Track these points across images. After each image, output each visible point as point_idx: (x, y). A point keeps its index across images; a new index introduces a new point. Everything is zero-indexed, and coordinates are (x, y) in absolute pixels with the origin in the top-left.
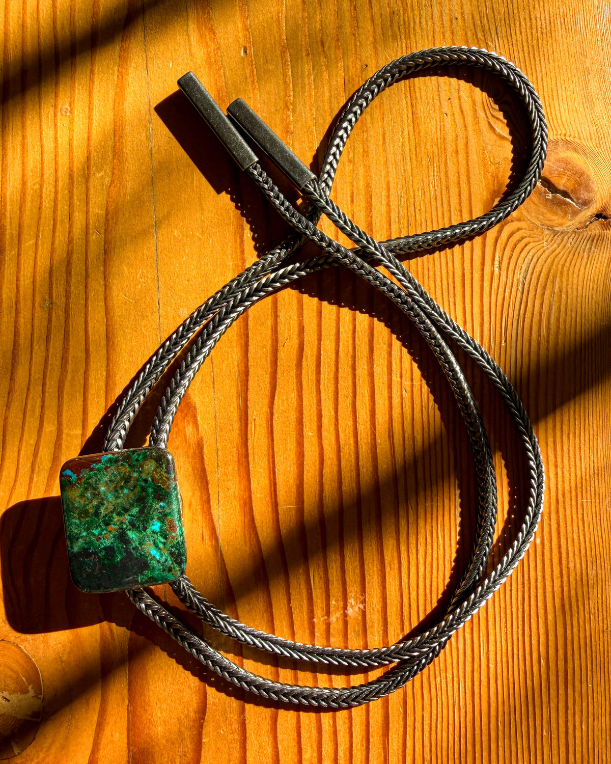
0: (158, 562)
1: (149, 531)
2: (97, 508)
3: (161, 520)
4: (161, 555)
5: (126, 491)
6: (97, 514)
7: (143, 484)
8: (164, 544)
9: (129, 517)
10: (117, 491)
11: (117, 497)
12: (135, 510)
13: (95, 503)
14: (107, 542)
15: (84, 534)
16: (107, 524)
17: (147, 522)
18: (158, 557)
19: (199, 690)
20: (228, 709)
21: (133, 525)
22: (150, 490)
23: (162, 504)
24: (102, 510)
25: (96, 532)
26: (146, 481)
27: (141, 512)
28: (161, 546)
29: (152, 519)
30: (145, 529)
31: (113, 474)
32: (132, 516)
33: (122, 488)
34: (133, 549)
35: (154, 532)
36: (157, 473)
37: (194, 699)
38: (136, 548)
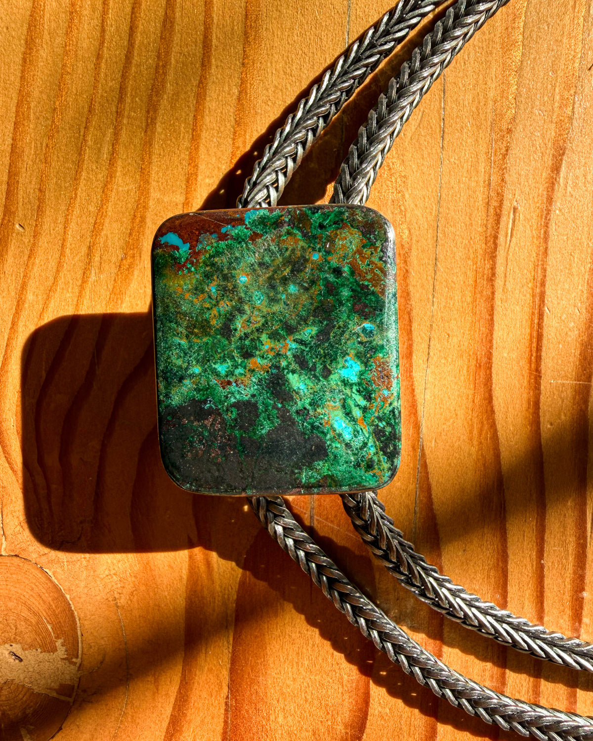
0: (348, 445)
1: (334, 378)
2: (229, 318)
3: (364, 359)
4: (356, 433)
5: (292, 289)
6: (227, 330)
7: (331, 278)
8: (365, 410)
9: (294, 345)
10: (273, 287)
11: (273, 300)
12: (309, 332)
13: (225, 306)
15: (197, 370)
16: (247, 354)
17: (334, 359)
18: (347, 437)
19: (357, 689)
20: (405, 728)
21: (301, 362)
22: (346, 293)
23: (367, 325)
24: (239, 324)
25: (222, 368)
26: (337, 272)
27: (323, 334)
28: (357, 413)
29: (344, 354)
30: (327, 373)
31: (268, 250)
32: (301, 342)
33: (285, 281)
34: (298, 412)
35: (345, 383)
36: (363, 258)
37: (346, 703)
38: (301, 412)
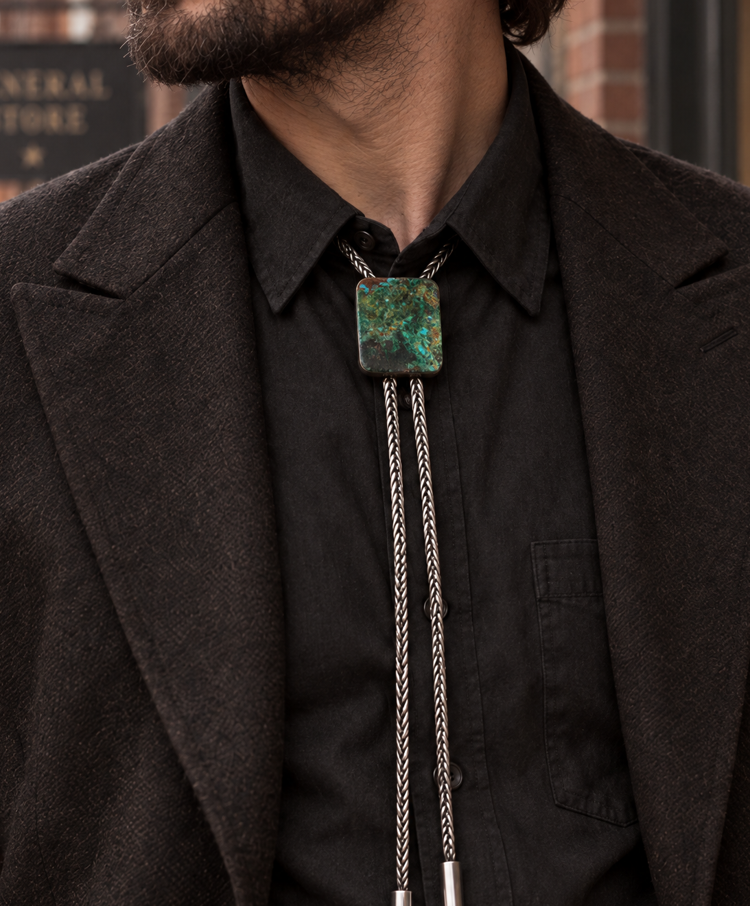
0: (424, 357)
1: (418, 334)
2: (383, 313)
3: (428, 328)
4: (426, 353)
5: (404, 304)
6: (382, 317)
7: (417, 301)
8: (429, 345)
10: (397, 303)
11: (397, 308)
12: (410, 318)
13: (381, 309)
14: (387, 338)
15: (372, 330)
17: (418, 327)
18: (424, 353)
21: (407, 328)
22: (422, 306)
23: (430, 317)
24: (386, 315)
25: (380, 329)
27: (414, 319)
28: (427, 346)
29: (422, 326)
30: (416, 332)
33: (401, 301)
34: (406, 345)
35: (422, 335)
36: (428, 295)
38: (408, 345)
